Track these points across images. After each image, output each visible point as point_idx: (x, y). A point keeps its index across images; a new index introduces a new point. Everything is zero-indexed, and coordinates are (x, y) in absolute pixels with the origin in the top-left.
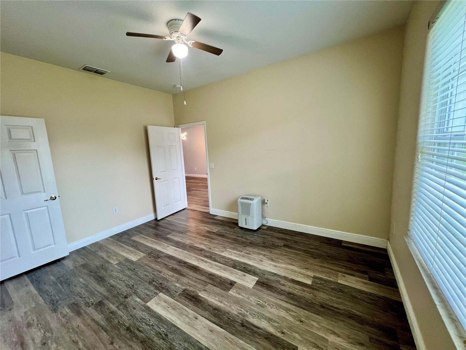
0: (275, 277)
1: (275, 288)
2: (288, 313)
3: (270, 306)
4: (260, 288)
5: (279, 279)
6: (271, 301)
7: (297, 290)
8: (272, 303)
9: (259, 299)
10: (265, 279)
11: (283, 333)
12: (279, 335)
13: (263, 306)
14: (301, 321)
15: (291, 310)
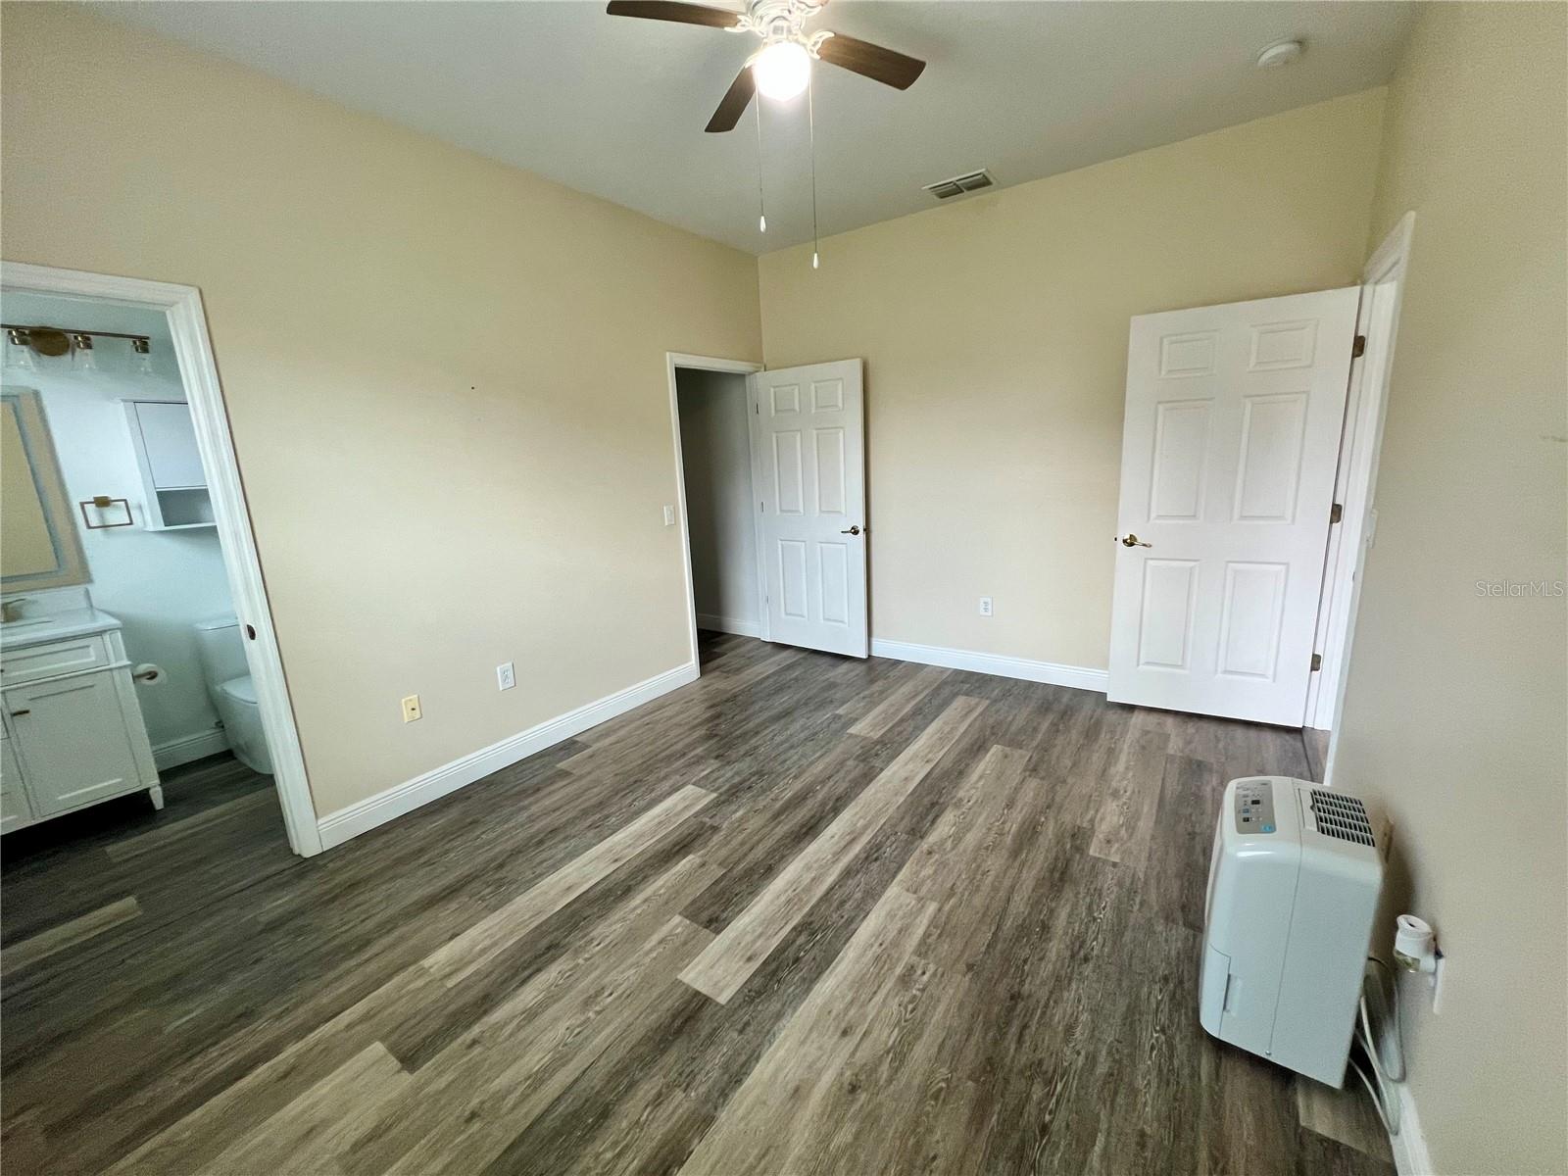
0: (715, 1074)
1: (654, 1061)
2: (526, 1079)
3: (578, 1027)
4: (672, 1002)
5: (703, 1089)
6: (597, 1032)
7: (609, 1155)
8: (586, 1033)
9: (620, 996)
10: (715, 1030)
11: (474, 1042)
12: (476, 1030)
13: (587, 1003)
14: (473, 1115)
15: (529, 1095)
